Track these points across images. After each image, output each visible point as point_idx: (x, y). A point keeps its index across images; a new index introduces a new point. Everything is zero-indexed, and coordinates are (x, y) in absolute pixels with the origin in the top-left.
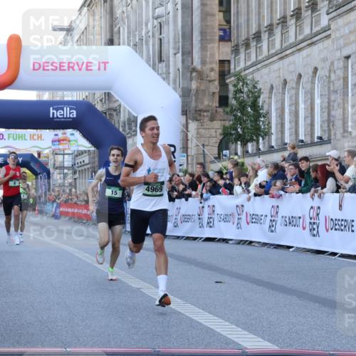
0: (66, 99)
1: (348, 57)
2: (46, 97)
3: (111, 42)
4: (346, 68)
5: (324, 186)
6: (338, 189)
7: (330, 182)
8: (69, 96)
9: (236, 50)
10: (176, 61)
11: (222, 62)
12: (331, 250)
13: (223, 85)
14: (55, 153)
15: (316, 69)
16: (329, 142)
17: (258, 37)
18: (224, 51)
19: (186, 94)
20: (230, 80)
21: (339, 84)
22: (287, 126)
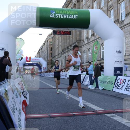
1: (63, 59)
2: (33, 63)
3: (40, 57)
6: (62, 72)
7: (62, 71)
8: (36, 63)
9: (52, 58)
10: (46, 59)
11: (51, 59)
13: (51, 62)
15: (60, 60)
17: (54, 57)
18: (51, 58)
19: (47, 62)
20: (52, 61)
21: (62, 61)
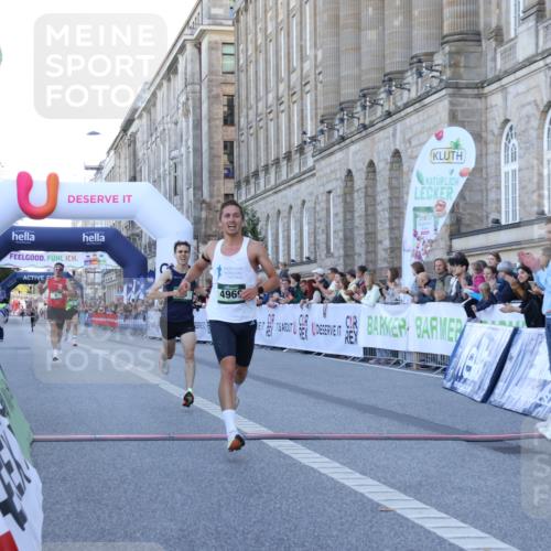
0: (96, 226)
1: (330, 192)
2: (80, 224)
3: (134, 179)
4: (328, 201)
5: (311, 298)
7: (316, 294)
8: (100, 224)
9: (238, 186)
10: (188, 195)
11: (227, 195)
12: (317, 351)
14: (87, 272)
15: (304, 202)
16: (315, 261)
17: (256, 174)
18: (228, 187)
19: (197, 222)
21: (323, 214)
22: (281, 248)
